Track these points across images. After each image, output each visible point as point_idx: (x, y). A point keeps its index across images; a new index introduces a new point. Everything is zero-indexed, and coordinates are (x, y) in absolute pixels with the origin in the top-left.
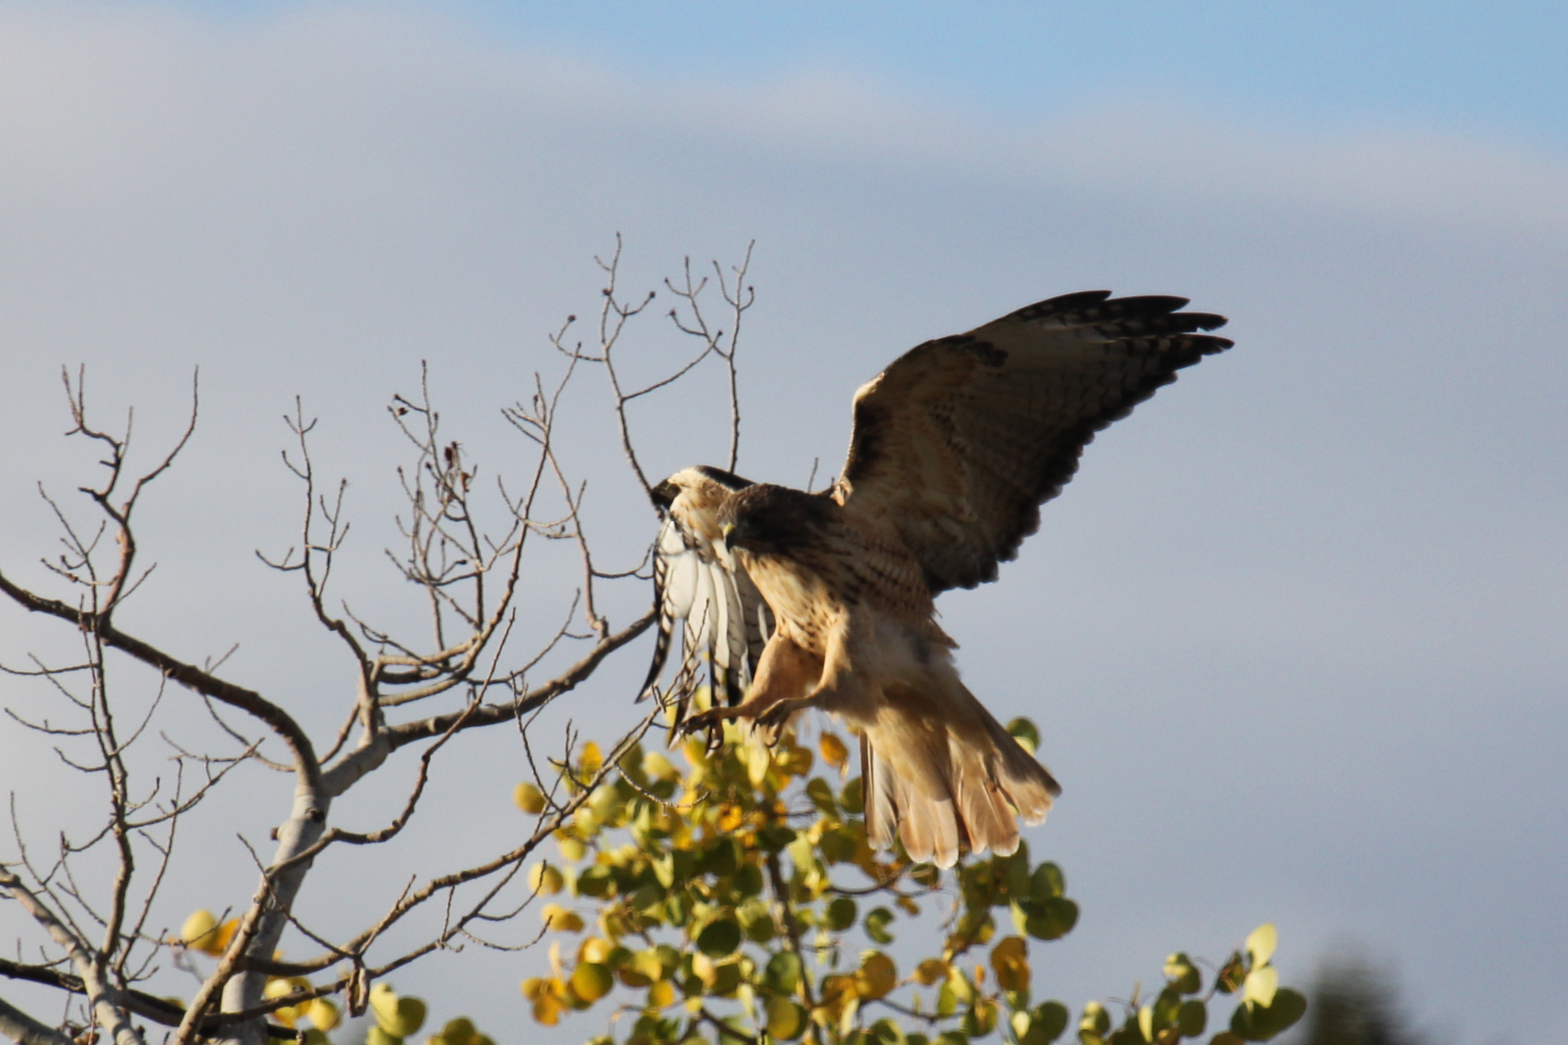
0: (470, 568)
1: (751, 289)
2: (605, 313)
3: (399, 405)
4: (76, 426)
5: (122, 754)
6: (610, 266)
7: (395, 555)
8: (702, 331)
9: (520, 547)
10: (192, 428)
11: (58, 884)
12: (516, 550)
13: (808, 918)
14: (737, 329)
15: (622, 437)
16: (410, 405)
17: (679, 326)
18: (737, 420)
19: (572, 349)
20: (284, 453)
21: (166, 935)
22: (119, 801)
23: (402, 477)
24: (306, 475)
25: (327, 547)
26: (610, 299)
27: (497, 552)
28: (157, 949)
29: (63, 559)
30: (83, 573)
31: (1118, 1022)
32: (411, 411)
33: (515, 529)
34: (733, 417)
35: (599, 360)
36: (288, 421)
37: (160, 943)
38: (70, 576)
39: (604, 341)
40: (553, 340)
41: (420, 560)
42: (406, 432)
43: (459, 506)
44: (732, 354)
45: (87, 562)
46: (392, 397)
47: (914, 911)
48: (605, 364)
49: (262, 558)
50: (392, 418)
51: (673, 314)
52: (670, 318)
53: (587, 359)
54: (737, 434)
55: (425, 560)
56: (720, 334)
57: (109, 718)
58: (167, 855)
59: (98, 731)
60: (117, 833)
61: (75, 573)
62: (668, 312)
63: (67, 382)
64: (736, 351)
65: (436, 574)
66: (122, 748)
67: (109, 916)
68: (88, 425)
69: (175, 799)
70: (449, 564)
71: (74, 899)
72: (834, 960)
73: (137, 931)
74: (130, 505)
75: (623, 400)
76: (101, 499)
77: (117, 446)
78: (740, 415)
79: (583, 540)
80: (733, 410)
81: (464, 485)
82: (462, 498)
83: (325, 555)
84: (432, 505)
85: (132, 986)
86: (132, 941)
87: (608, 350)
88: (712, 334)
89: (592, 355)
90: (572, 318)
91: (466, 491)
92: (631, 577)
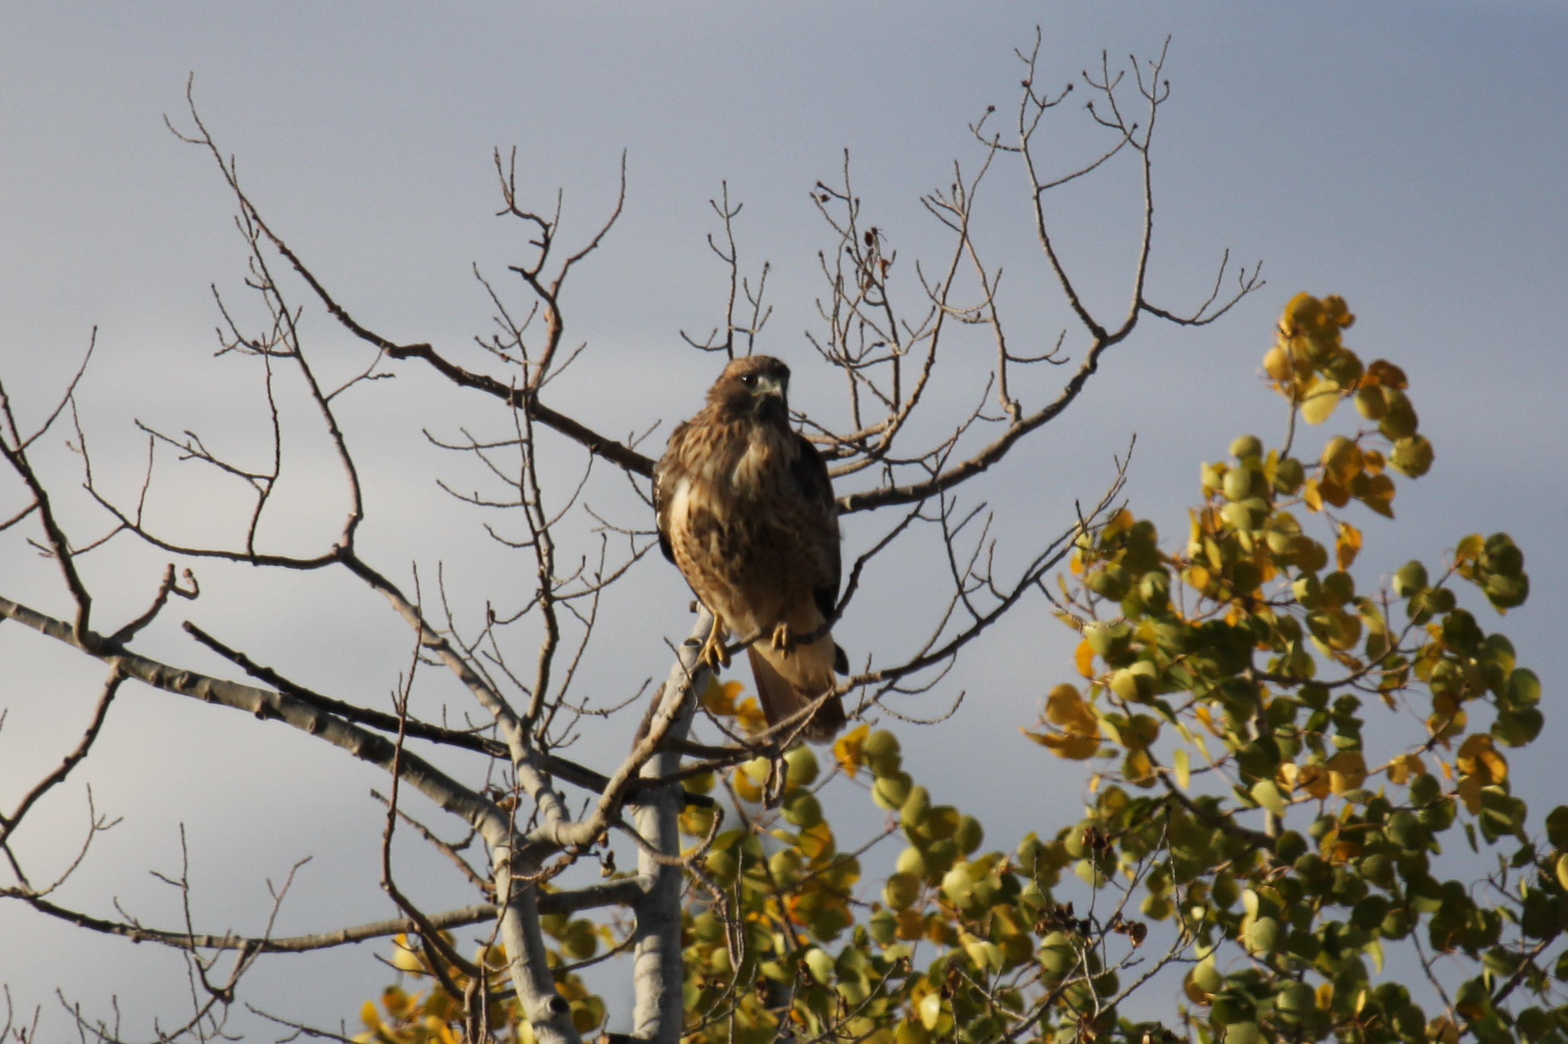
0: (888, 350)
1: (1166, 83)
2: (1024, 105)
3: (821, 192)
4: (508, 206)
5: (550, 530)
6: (1030, 59)
7: (815, 337)
8: (1117, 123)
9: (937, 332)
10: (619, 210)
11: (484, 652)
12: (933, 335)
14: (1153, 122)
15: (1038, 226)
16: (832, 193)
17: (1096, 118)
18: (1150, 211)
19: (991, 139)
20: (710, 236)
21: (588, 703)
22: (546, 575)
23: (823, 261)
24: (731, 258)
25: (750, 328)
26: (1029, 91)
27: (914, 336)
28: (578, 717)
29: (496, 339)
30: (515, 352)
33: (932, 314)
34: (1147, 207)
35: (1018, 150)
36: (714, 205)
37: (581, 711)
38: (503, 355)
39: (1022, 131)
40: (972, 130)
41: (839, 341)
42: (828, 218)
43: (878, 292)
44: (1147, 147)
45: (519, 342)
46: (815, 184)
48: (1024, 154)
49: (687, 339)
50: (815, 205)
51: (1090, 106)
52: (1087, 110)
53: (1005, 148)
54: (1150, 224)
55: (844, 341)
56: (1135, 126)
57: (537, 492)
58: (590, 627)
59: (525, 504)
60: (544, 605)
61: (507, 352)
62: (1085, 104)
63: (499, 164)
64: (1151, 143)
65: (854, 355)
66: (550, 524)
67: (533, 685)
68: (518, 206)
69: (598, 572)
70: (867, 346)
71: (498, 667)
73: (560, 699)
74: (558, 284)
75: (1039, 189)
76: (530, 277)
77: (546, 227)
78: (1153, 206)
79: (998, 325)
80: (1147, 201)
81: (884, 271)
82: (880, 283)
83: (747, 336)
84: (852, 289)
85: (553, 752)
86: (553, 709)
87: (1025, 141)
88: (1128, 129)
89: (1011, 146)
90: (991, 109)
91: (885, 276)
92: (1045, 361)
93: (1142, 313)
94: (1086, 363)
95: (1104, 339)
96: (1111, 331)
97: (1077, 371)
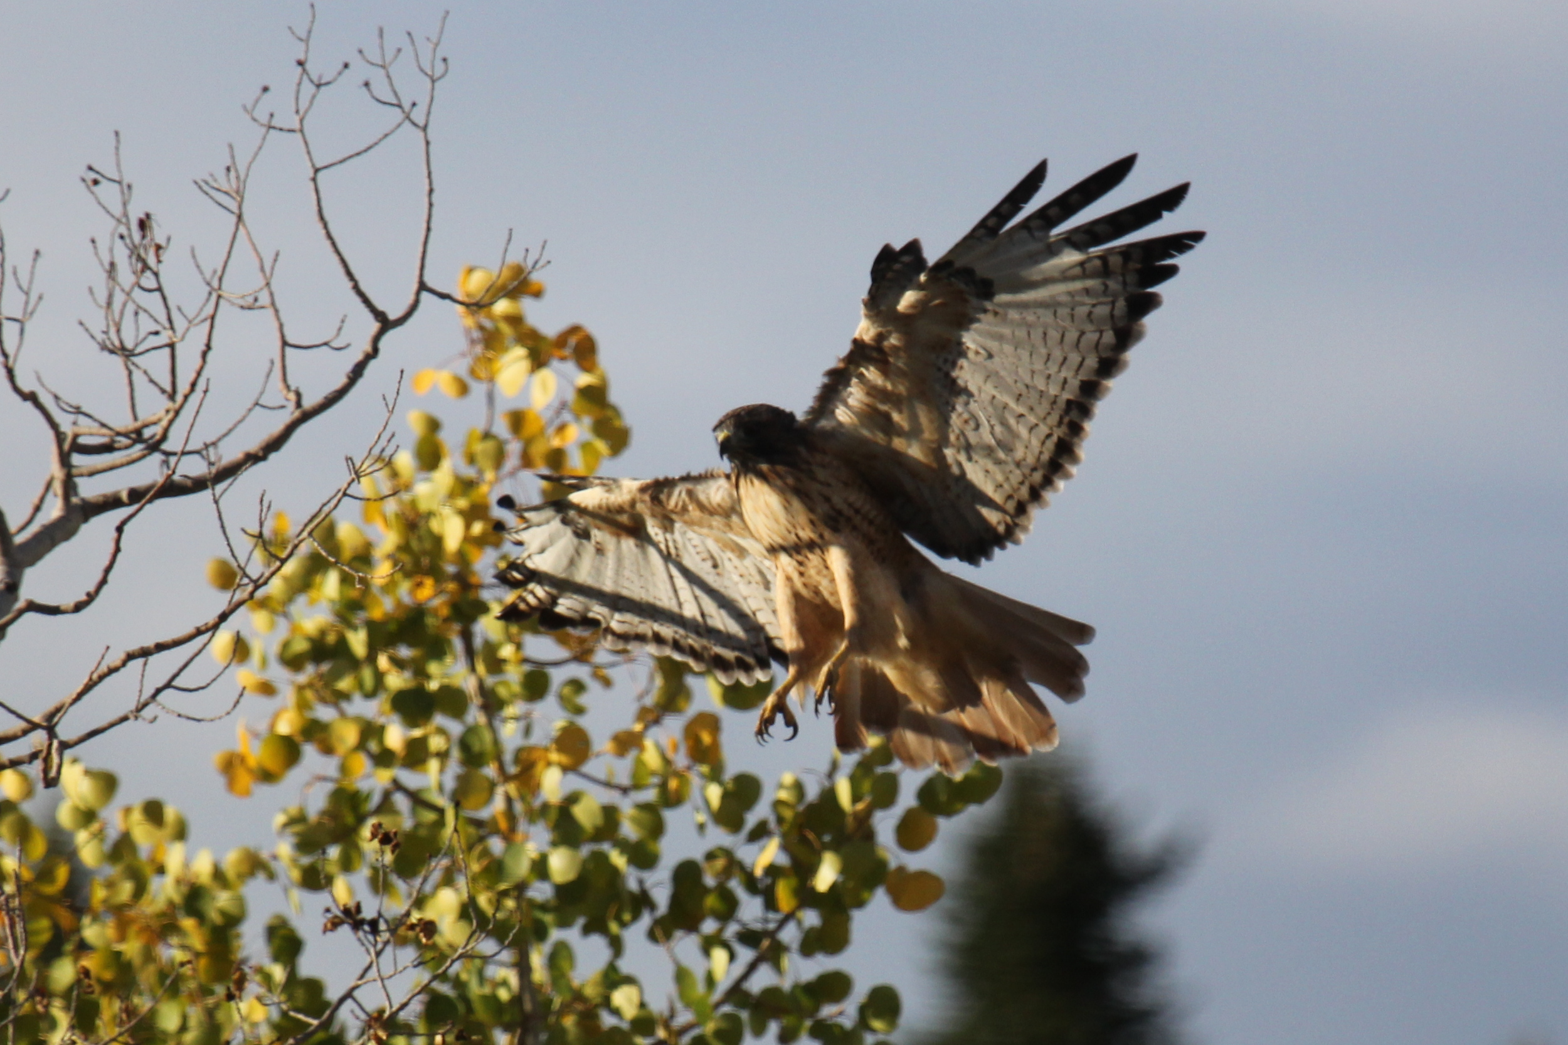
0: (163, 339)
1: (445, 60)
2: (299, 84)
3: (92, 175)
6: (304, 36)
7: (88, 325)
8: (396, 102)
9: (213, 318)
12: (209, 321)
13: (502, 692)
14: (431, 101)
15: (315, 208)
16: (103, 176)
17: (373, 97)
18: (431, 191)
19: (265, 120)
23: (95, 248)
25: (19, 316)
26: (304, 70)
27: (190, 322)
31: (812, 793)
32: (104, 183)
33: (208, 300)
34: (427, 188)
35: (293, 131)
39: (297, 112)
40: (247, 111)
41: (113, 331)
42: (99, 203)
43: (153, 277)
44: (426, 126)
46: (84, 168)
47: (607, 683)
48: (300, 135)
50: (85, 189)
51: (367, 84)
52: (364, 89)
53: (280, 129)
54: (431, 205)
55: (118, 331)
56: (414, 104)
62: (361, 82)
64: (430, 123)
65: (130, 345)
70: (142, 336)
72: (527, 731)
75: (317, 171)
78: (435, 186)
79: (277, 311)
80: (426, 181)
81: (158, 256)
82: (155, 269)
83: (17, 325)
84: (125, 276)
87: (301, 121)
88: (407, 105)
89: (286, 126)
90: (266, 89)
91: (159, 261)
92: (325, 348)
93: (425, 295)
94: (368, 348)
95: (386, 324)
96: (393, 315)
97: (359, 357)
